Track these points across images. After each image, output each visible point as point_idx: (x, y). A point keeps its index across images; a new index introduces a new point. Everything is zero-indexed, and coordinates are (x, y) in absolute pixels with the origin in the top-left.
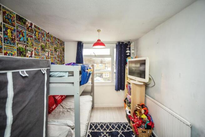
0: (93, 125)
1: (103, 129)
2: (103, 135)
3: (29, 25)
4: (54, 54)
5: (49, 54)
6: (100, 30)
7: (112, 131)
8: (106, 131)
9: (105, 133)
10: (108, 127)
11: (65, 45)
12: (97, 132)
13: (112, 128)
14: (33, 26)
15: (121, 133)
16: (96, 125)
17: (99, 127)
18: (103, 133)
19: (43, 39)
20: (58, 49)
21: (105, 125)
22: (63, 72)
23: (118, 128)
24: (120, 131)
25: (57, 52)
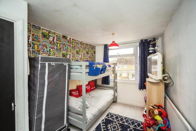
0: (110, 114)
1: (117, 120)
2: (114, 124)
3: (69, 39)
4: (86, 56)
5: (82, 56)
6: (115, 34)
7: (124, 124)
8: (118, 122)
9: (117, 123)
10: (122, 119)
11: (96, 49)
12: (111, 120)
13: (125, 122)
14: (71, 40)
15: (132, 128)
16: (113, 115)
17: (114, 117)
18: (115, 122)
19: (78, 46)
20: (89, 53)
21: (120, 117)
22: (78, 65)
23: (131, 124)
24: (132, 127)
25: (88, 54)
